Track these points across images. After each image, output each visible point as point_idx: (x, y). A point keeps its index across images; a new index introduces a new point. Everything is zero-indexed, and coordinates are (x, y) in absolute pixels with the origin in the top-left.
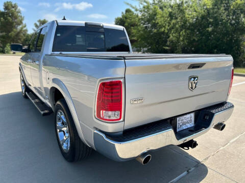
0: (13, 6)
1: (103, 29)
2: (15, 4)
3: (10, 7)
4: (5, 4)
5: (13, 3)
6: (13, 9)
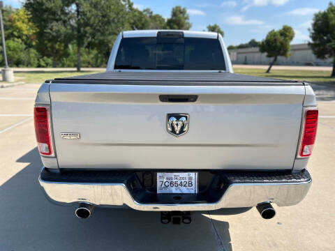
0: (182, 10)
2: (184, 9)
3: (178, 13)
4: (173, 9)
5: (182, 8)
6: (181, 15)
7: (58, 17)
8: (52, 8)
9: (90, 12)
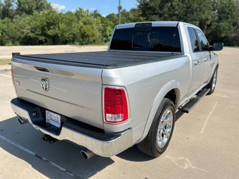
1: (150, 29)
7: (156, 12)
8: (153, 6)
9: (178, 5)
